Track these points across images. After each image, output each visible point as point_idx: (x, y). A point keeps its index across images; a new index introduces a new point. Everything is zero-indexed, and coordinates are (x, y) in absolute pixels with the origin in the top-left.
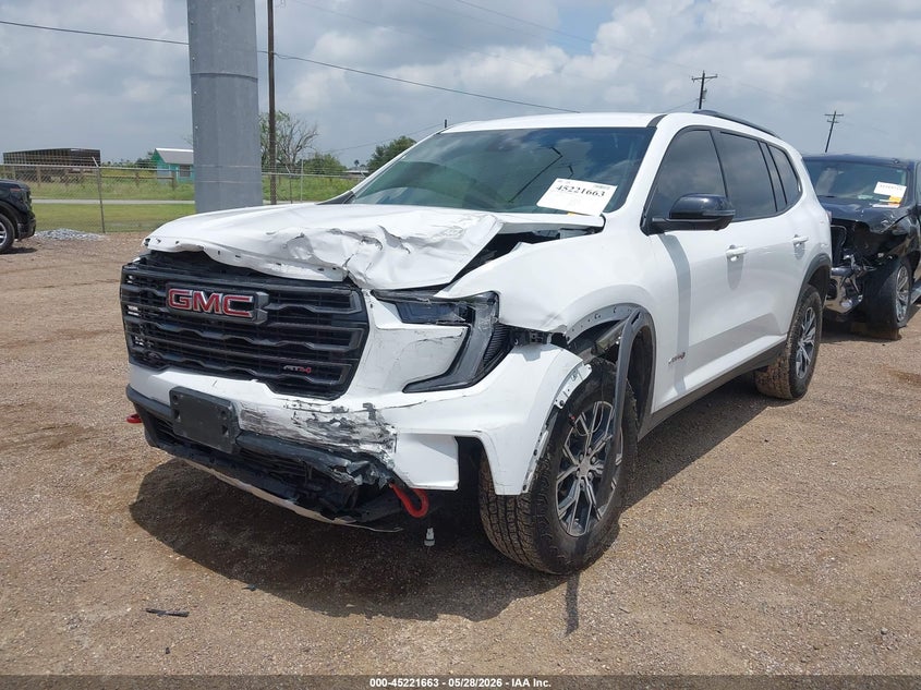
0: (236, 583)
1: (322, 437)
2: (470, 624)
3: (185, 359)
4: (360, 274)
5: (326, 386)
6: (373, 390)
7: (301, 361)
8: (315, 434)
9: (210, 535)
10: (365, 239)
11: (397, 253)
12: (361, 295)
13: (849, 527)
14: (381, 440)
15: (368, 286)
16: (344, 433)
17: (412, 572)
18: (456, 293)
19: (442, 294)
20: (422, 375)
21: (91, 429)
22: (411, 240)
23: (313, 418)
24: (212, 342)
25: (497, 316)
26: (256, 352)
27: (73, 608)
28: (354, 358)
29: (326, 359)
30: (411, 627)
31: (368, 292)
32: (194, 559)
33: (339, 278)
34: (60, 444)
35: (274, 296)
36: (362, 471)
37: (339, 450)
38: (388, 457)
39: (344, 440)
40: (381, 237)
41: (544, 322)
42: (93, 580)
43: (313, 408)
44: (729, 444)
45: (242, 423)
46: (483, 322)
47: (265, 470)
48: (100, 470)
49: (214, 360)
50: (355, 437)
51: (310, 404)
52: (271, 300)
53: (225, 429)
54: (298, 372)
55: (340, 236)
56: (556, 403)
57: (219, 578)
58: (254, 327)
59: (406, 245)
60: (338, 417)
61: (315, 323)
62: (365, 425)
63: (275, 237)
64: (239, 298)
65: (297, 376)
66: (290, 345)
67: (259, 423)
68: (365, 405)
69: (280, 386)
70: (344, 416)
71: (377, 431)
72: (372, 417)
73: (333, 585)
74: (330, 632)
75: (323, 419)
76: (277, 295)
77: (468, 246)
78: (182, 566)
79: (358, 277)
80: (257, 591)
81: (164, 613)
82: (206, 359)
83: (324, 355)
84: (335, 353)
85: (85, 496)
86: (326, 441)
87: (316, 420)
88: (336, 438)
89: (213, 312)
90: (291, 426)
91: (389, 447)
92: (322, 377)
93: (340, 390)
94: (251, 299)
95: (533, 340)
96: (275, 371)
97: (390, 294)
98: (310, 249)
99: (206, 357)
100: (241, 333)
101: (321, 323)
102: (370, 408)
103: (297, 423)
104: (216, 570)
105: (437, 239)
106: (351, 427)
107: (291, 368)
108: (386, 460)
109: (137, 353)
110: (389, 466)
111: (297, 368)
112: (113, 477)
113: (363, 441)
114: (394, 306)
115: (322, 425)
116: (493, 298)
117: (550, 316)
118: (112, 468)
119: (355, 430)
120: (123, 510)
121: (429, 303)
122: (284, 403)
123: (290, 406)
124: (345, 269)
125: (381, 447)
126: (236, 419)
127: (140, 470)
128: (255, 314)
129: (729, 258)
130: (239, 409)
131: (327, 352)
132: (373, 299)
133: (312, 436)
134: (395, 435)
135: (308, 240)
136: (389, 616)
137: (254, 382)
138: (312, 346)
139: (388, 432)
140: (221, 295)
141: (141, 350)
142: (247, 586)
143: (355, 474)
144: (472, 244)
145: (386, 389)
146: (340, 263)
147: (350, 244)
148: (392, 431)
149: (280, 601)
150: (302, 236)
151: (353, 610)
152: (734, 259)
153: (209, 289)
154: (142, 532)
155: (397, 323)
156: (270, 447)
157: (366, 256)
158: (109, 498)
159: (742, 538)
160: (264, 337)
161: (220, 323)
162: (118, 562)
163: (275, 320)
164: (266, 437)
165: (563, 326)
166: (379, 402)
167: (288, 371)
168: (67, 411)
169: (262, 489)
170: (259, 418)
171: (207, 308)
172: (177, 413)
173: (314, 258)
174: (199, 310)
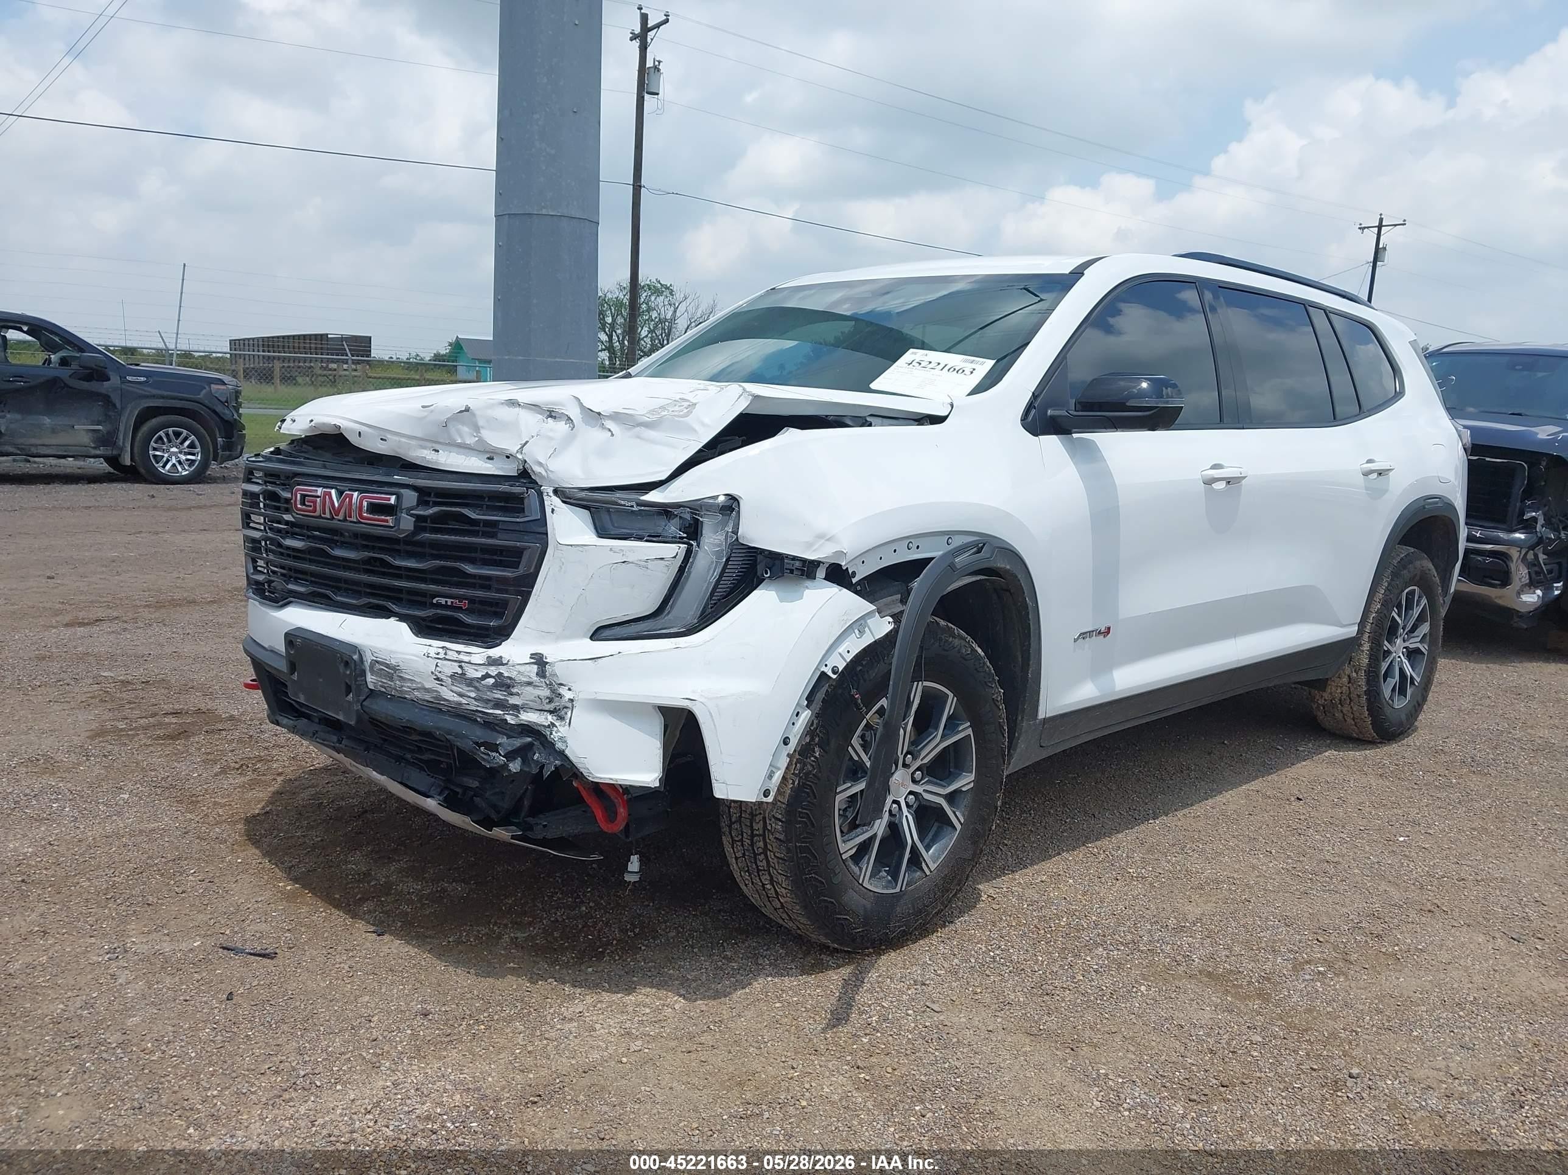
0: (360, 925)
1: (469, 700)
2: (680, 1003)
3: (312, 589)
4: (540, 464)
5: (487, 628)
6: (547, 635)
7: (455, 591)
8: (461, 695)
9: (346, 862)
10: (552, 415)
11: (595, 436)
12: (540, 494)
13: (1378, 929)
14: (551, 707)
15: (550, 481)
16: (499, 695)
17: (624, 931)
18: (674, 495)
19: (653, 496)
20: (620, 615)
21: (232, 718)
22: (616, 417)
23: (460, 671)
24: (346, 564)
25: (735, 532)
26: (399, 577)
27: (122, 935)
28: (525, 586)
29: (488, 588)
30: (589, 1000)
31: (550, 490)
32: (313, 891)
33: (510, 470)
34: (183, 733)
35: (425, 495)
36: (523, 752)
37: (490, 719)
38: (560, 733)
39: (499, 704)
40: (574, 413)
41: (809, 545)
42: (162, 904)
43: (462, 657)
44: (1232, 799)
45: (370, 678)
46: (712, 540)
47: (408, 756)
48: (223, 771)
49: (346, 590)
50: (513, 700)
51: (459, 652)
52: (422, 502)
53: (349, 689)
54: (452, 608)
55: (517, 409)
56: (824, 669)
57: (338, 917)
58: (397, 541)
59: (609, 424)
60: (493, 671)
61: (475, 534)
62: (529, 684)
63: (432, 411)
64: (379, 498)
65: (449, 613)
66: (443, 567)
67: (391, 679)
68: (533, 656)
69: (424, 628)
70: (502, 669)
71: (546, 692)
72: (541, 674)
73: (500, 937)
74: (469, 996)
75: (473, 673)
76: (429, 495)
77: (697, 427)
78: (290, 897)
79: (537, 469)
80: (387, 938)
81: (242, 951)
82: (337, 589)
83: (485, 583)
84: (499, 579)
85: (192, 801)
86: (474, 706)
87: (463, 674)
88: (487, 701)
89: (345, 520)
90: (430, 684)
91: (562, 718)
92: (481, 614)
93: (503, 633)
94: (393, 500)
95: (792, 572)
96: (422, 605)
97: (583, 494)
98: (477, 428)
99: (338, 585)
100: (382, 550)
101: (485, 535)
102: (539, 661)
103: (438, 679)
104: (337, 906)
105: (654, 418)
106: (509, 687)
107: (443, 601)
108: (555, 736)
109: (257, 583)
110: (559, 745)
111: (449, 601)
112: (240, 780)
113: (524, 708)
114: (586, 512)
115: (470, 682)
116: (731, 506)
117: (820, 536)
118: (241, 768)
119: (514, 690)
120: (235, 823)
121: (635, 509)
122: (425, 650)
123: (433, 655)
124: (520, 456)
125: (550, 718)
126: (363, 673)
127: (280, 774)
128: (397, 521)
129: (1209, 482)
130: (368, 658)
131: (489, 578)
132: (556, 501)
133: (457, 699)
134: (572, 700)
135: (474, 415)
136: (564, 983)
137: (392, 621)
138: (470, 569)
139: (560, 696)
140: (356, 494)
141: (261, 578)
142: (372, 929)
143: (510, 756)
144: (703, 424)
145: (567, 633)
146: (513, 449)
147: (530, 421)
148: (568, 695)
149: (413, 951)
150: (467, 410)
151: (513, 971)
152: (1220, 486)
153: (341, 485)
154: (253, 852)
155: (589, 537)
156: (404, 715)
157: (551, 439)
158: (223, 806)
159: (1180, 929)
160: (410, 555)
161: (356, 535)
162: (204, 885)
163: (424, 529)
164: (400, 700)
165: (841, 554)
166: (552, 652)
167: (439, 606)
168: (208, 694)
169: (401, 783)
170: (391, 671)
171: (337, 512)
172: (293, 667)
173: (481, 441)
174: (328, 515)
